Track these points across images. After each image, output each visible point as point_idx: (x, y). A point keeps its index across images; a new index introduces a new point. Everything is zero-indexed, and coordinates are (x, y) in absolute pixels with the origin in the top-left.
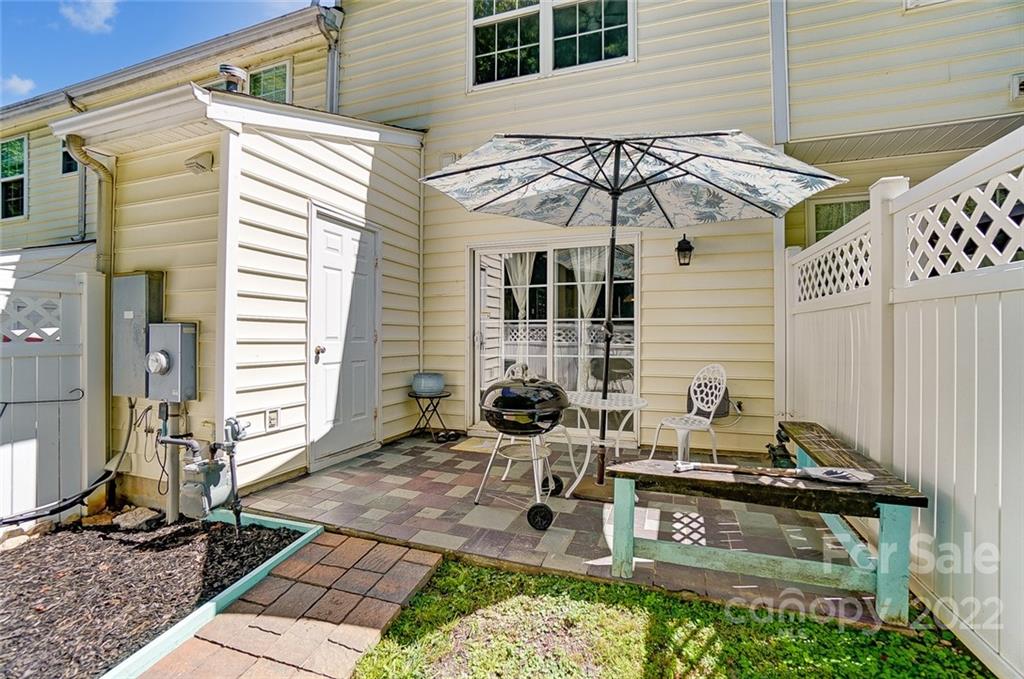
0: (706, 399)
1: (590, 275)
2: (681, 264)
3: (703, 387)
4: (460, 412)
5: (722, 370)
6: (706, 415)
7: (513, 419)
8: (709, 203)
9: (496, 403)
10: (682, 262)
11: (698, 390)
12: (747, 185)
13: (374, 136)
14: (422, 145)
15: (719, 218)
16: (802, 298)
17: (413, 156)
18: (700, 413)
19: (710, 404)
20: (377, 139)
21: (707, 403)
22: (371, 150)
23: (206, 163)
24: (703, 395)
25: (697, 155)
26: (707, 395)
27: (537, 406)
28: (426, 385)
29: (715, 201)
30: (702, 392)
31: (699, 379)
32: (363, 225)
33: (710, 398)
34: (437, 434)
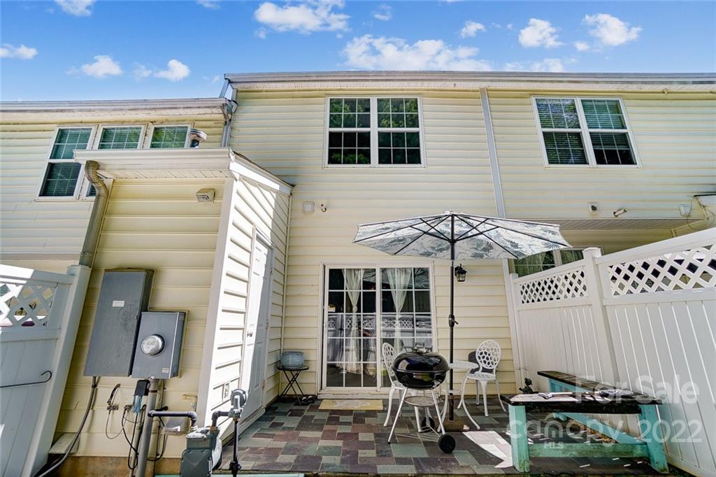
0: (487, 362)
1: (399, 285)
2: (460, 281)
3: (484, 354)
4: (313, 381)
5: (496, 343)
6: (491, 371)
7: (420, 377)
8: (484, 249)
9: (408, 368)
10: (461, 279)
11: (481, 356)
12: (511, 242)
13: (276, 187)
14: (291, 194)
15: (485, 256)
16: (525, 301)
17: (286, 199)
18: (485, 370)
19: (491, 364)
20: (278, 189)
21: (489, 363)
22: (275, 195)
23: (211, 197)
24: (485, 359)
25: (498, 227)
26: (487, 359)
27: (434, 368)
28: (293, 361)
29: (489, 248)
30: (483, 357)
31: (480, 350)
32: (270, 245)
33: (490, 361)
34: (301, 399)
